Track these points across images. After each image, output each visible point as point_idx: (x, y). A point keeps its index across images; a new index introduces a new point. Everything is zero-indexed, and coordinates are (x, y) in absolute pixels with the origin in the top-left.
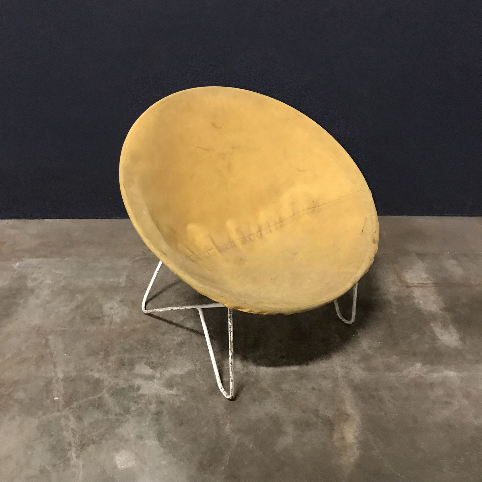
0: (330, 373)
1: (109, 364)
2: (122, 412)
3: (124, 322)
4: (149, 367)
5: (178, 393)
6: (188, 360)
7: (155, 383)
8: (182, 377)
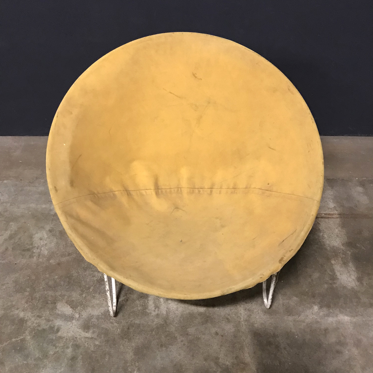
0: (234, 316)
2: (40, 357)
3: (52, 255)
4: (69, 307)
5: (93, 336)
6: (105, 300)
7: (74, 324)
8: (98, 318)
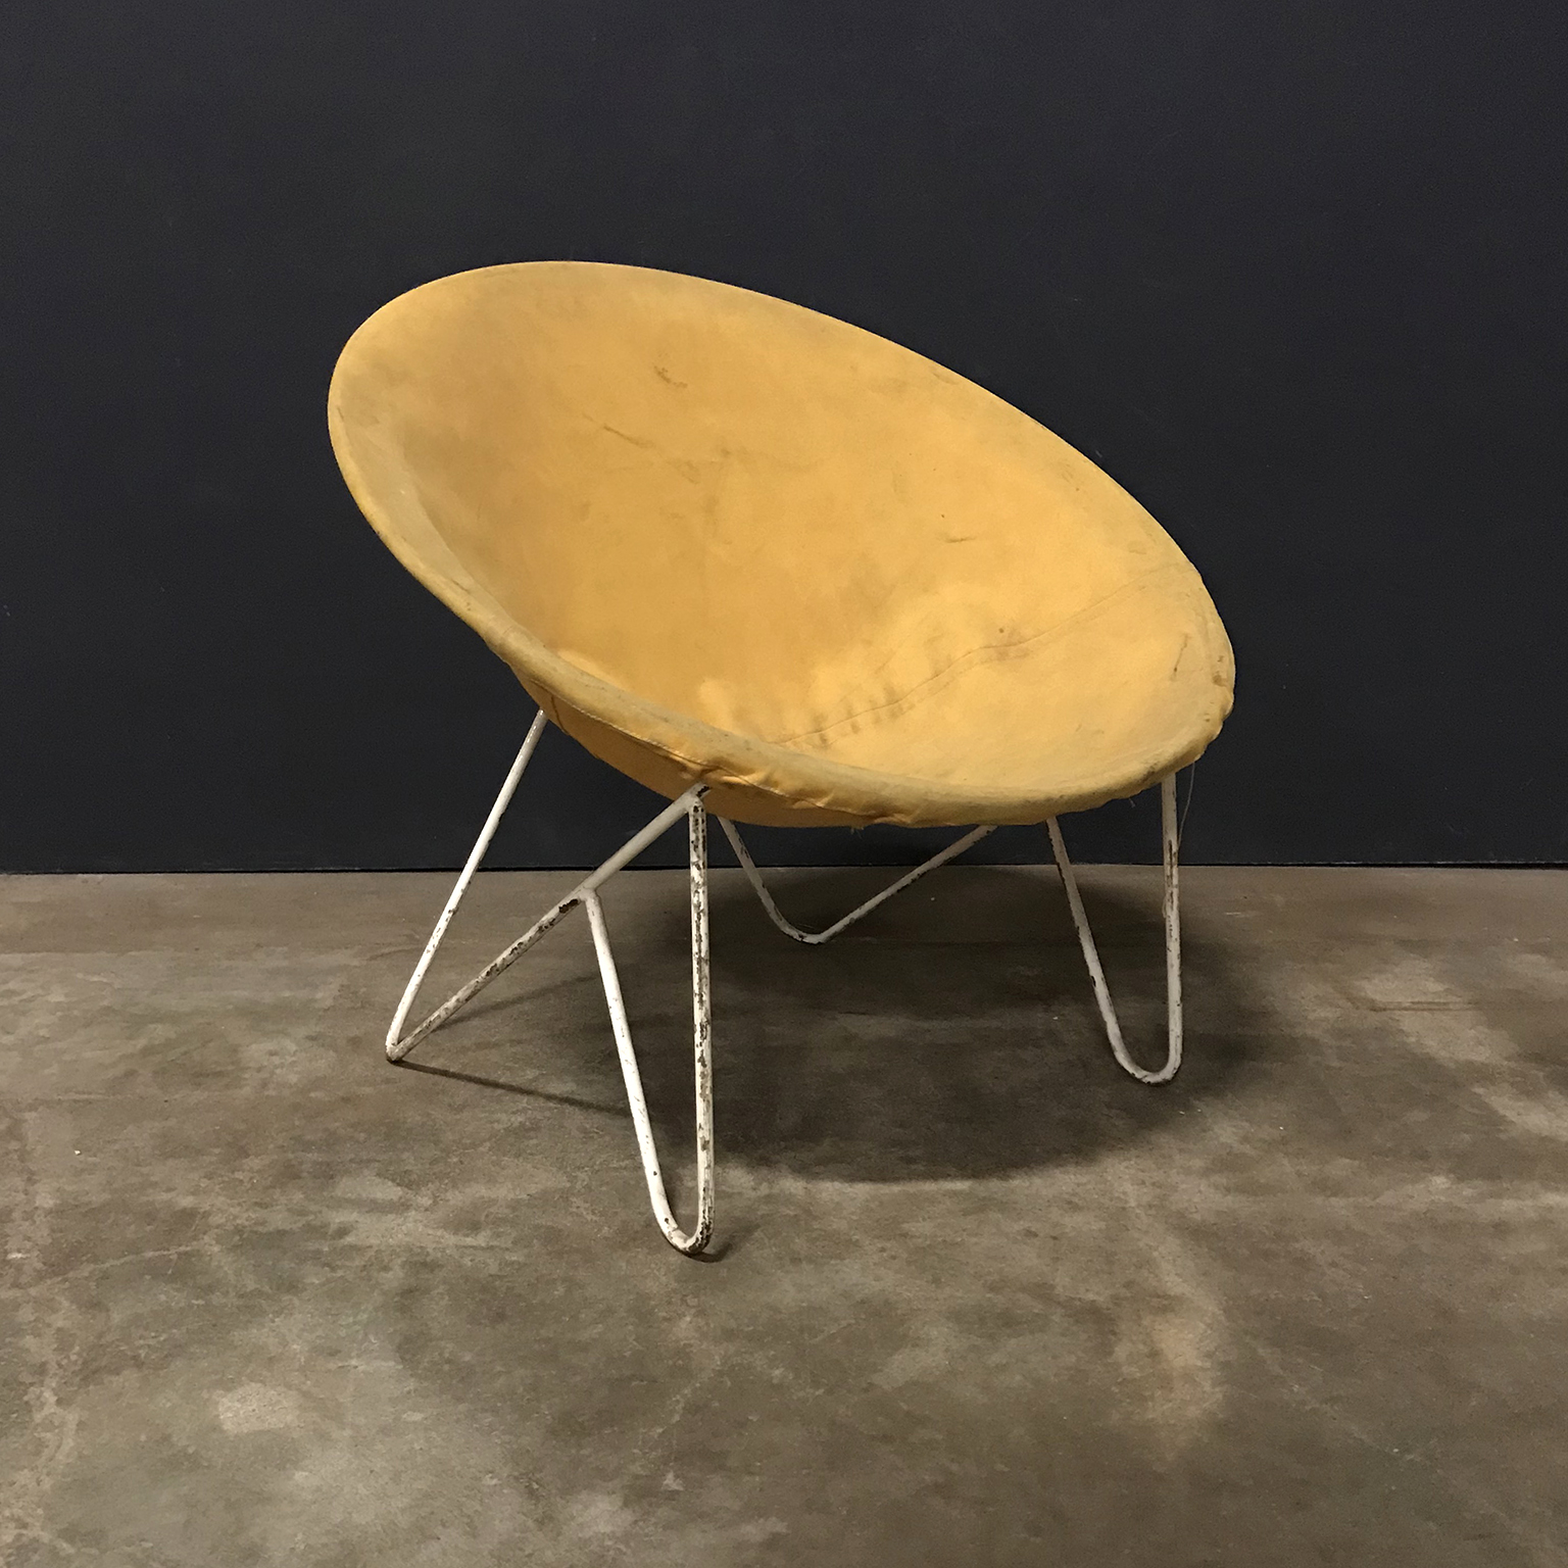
0: (1096, 1197)
1: (239, 1175)
4: (390, 1183)
5: (495, 1243)
6: (543, 1167)
7: (411, 1219)
8: (515, 1206)
